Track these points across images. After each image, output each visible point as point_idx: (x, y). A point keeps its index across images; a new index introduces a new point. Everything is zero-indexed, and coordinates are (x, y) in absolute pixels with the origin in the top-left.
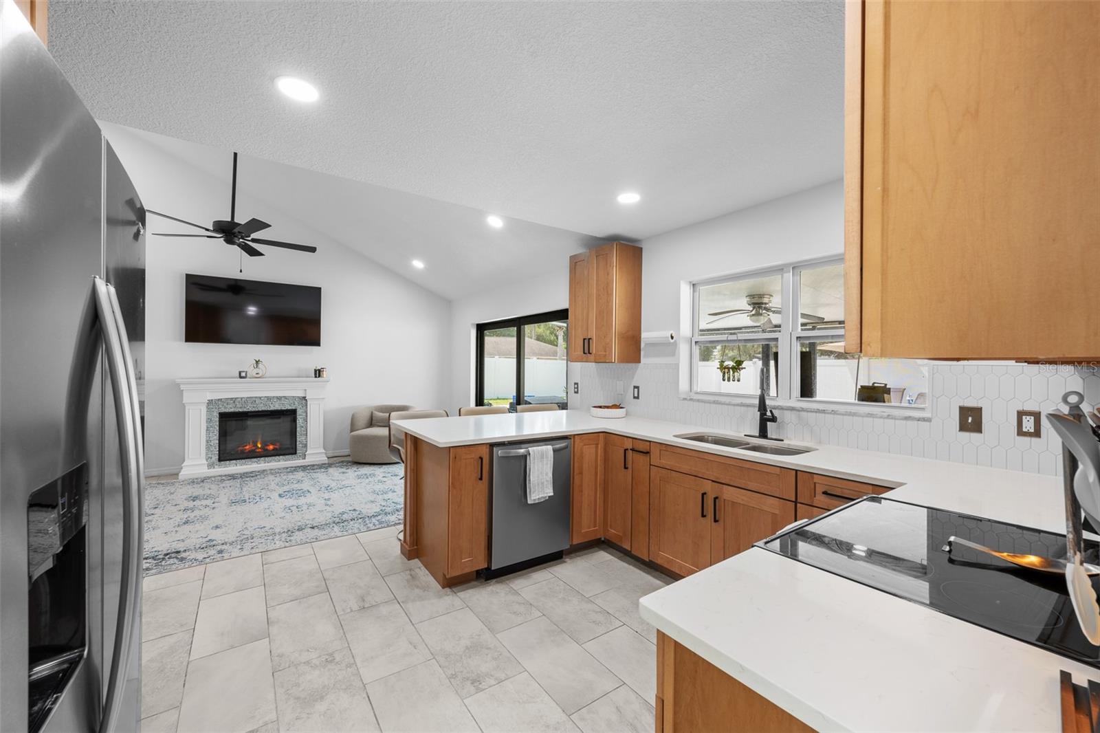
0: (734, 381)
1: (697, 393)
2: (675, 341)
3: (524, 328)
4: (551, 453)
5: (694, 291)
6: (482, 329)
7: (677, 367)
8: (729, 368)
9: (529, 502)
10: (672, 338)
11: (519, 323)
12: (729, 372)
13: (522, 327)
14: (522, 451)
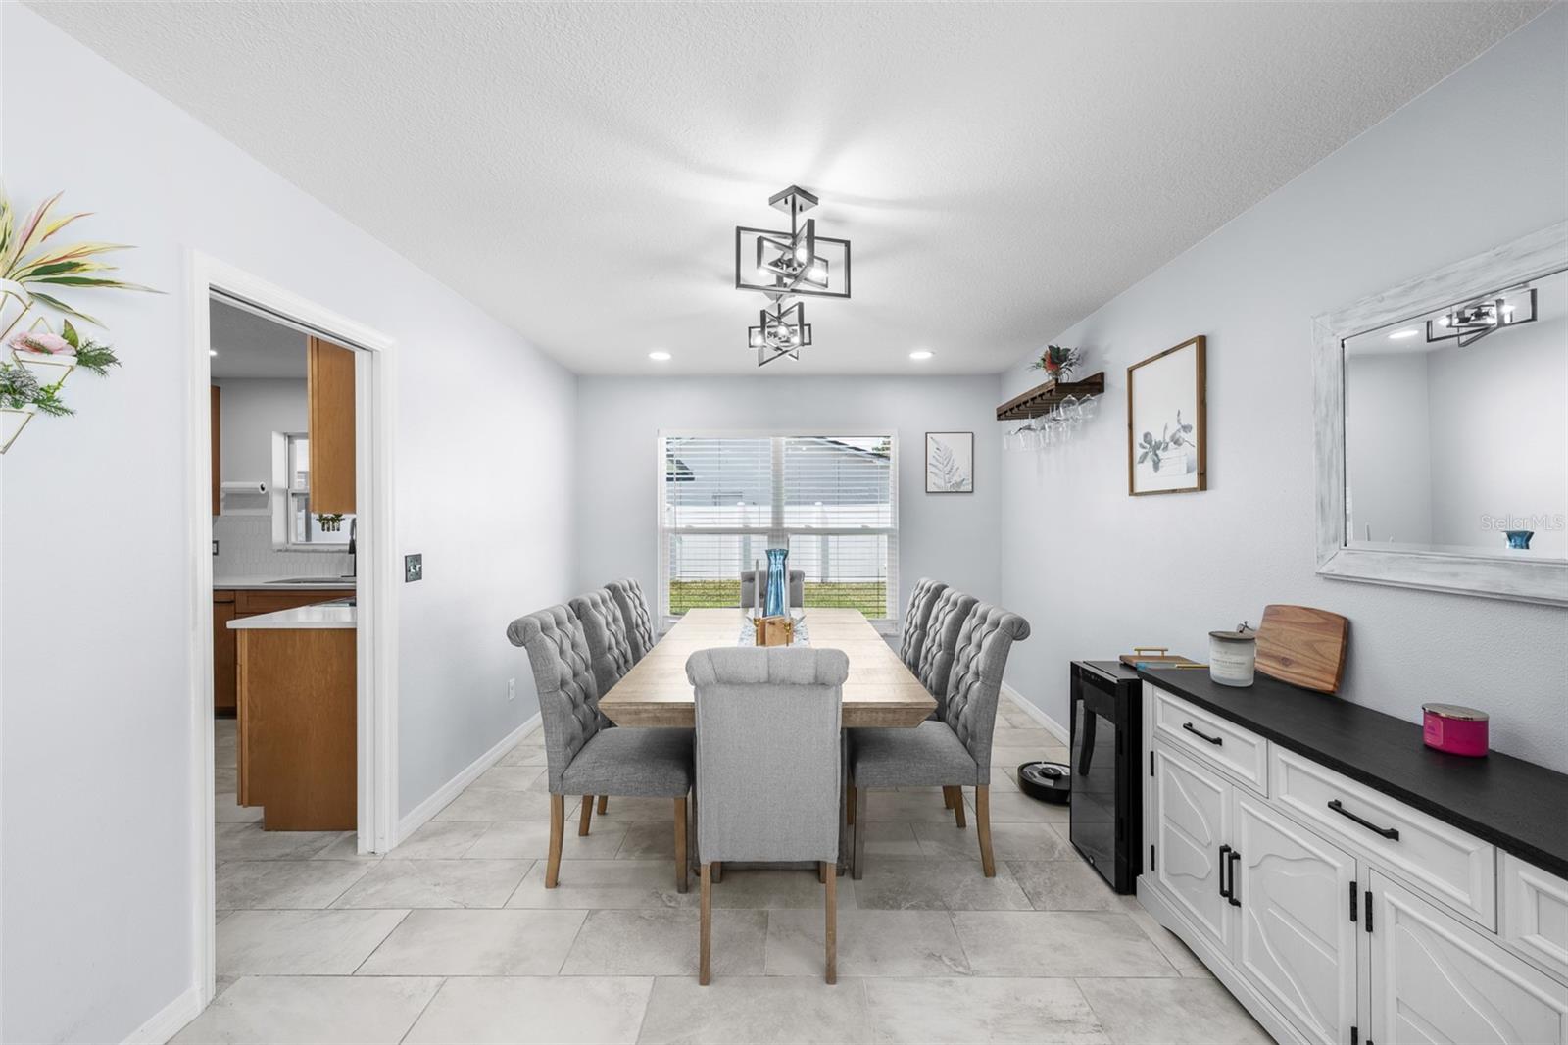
0: (334, 530)
1: (294, 544)
2: (267, 493)
5: (289, 443)
7: (270, 519)
8: (329, 520)
10: (263, 489)
12: (328, 523)
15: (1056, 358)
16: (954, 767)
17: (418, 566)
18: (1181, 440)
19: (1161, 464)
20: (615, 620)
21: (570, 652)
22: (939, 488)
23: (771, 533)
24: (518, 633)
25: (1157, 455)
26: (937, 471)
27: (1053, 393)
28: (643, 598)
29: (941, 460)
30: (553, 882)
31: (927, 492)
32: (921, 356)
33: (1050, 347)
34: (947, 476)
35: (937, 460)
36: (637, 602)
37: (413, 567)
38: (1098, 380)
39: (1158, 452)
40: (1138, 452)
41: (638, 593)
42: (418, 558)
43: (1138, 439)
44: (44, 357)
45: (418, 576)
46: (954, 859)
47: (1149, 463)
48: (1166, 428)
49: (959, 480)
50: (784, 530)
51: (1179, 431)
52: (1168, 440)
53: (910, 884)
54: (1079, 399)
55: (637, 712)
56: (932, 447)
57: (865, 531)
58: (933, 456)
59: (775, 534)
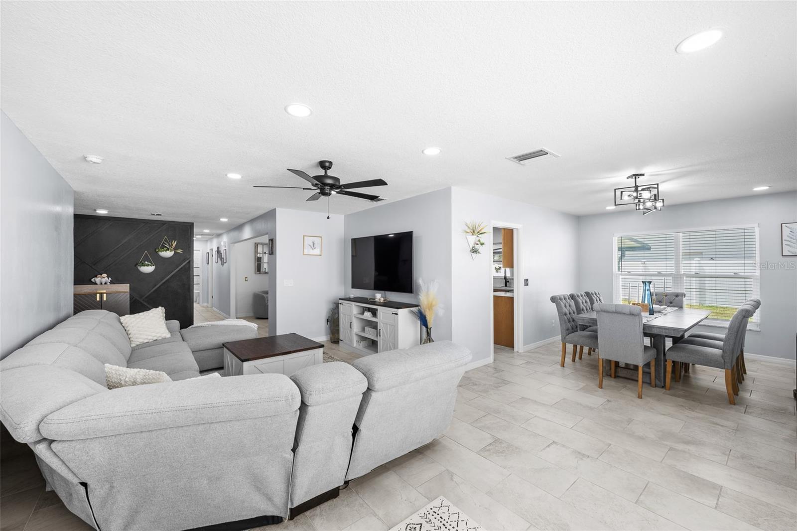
17: (527, 282)
20: (586, 302)
21: (568, 307)
23: (673, 276)
24: (553, 299)
28: (601, 298)
30: (563, 365)
31: (782, 256)
32: (762, 189)
35: (791, 238)
36: (598, 299)
41: (598, 296)
42: (527, 280)
44: (478, 245)
45: (527, 285)
50: (681, 275)
55: (583, 320)
56: (786, 231)
57: (736, 276)
58: (788, 236)
59: (676, 276)
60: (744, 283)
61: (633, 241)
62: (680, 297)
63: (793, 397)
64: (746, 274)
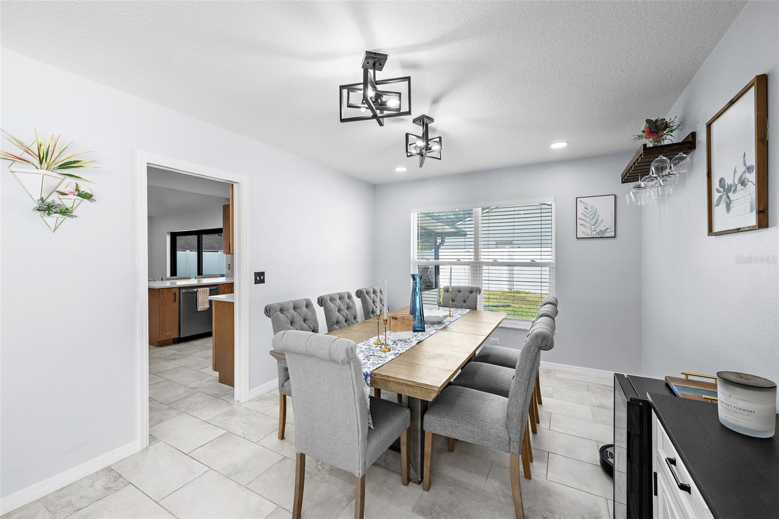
3: (202, 237)
4: (209, 290)
6: (174, 236)
9: (198, 310)
11: (199, 233)
13: (201, 236)
14: (195, 290)
15: (656, 128)
16: (492, 435)
17: (262, 277)
18: (746, 181)
19: (731, 205)
22: (587, 235)
23: (472, 265)
24: (267, 311)
25: (728, 197)
26: (585, 223)
27: (642, 156)
29: (588, 215)
31: (577, 238)
32: (559, 146)
33: (648, 121)
34: (593, 227)
35: (585, 216)
37: (260, 278)
38: (691, 139)
39: (729, 194)
40: (716, 196)
42: (262, 273)
43: (716, 184)
44: (66, 197)
45: (263, 281)
46: (503, 500)
47: (723, 205)
48: (735, 171)
49: (603, 229)
50: (480, 263)
51: (744, 172)
52: (736, 182)
53: (457, 506)
54: (670, 159)
56: (581, 207)
57: (533, 264)
58: (582, 213)
59: (475, 265)
60: (540, 273)
61: (442, 222)
62: (474, 294)
63: (599, 464)
64: (543, 261)
